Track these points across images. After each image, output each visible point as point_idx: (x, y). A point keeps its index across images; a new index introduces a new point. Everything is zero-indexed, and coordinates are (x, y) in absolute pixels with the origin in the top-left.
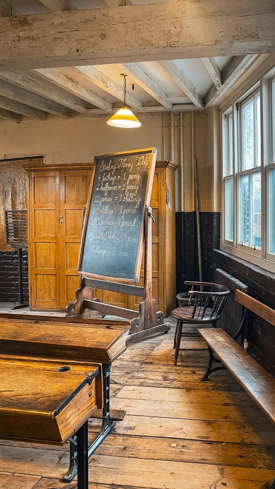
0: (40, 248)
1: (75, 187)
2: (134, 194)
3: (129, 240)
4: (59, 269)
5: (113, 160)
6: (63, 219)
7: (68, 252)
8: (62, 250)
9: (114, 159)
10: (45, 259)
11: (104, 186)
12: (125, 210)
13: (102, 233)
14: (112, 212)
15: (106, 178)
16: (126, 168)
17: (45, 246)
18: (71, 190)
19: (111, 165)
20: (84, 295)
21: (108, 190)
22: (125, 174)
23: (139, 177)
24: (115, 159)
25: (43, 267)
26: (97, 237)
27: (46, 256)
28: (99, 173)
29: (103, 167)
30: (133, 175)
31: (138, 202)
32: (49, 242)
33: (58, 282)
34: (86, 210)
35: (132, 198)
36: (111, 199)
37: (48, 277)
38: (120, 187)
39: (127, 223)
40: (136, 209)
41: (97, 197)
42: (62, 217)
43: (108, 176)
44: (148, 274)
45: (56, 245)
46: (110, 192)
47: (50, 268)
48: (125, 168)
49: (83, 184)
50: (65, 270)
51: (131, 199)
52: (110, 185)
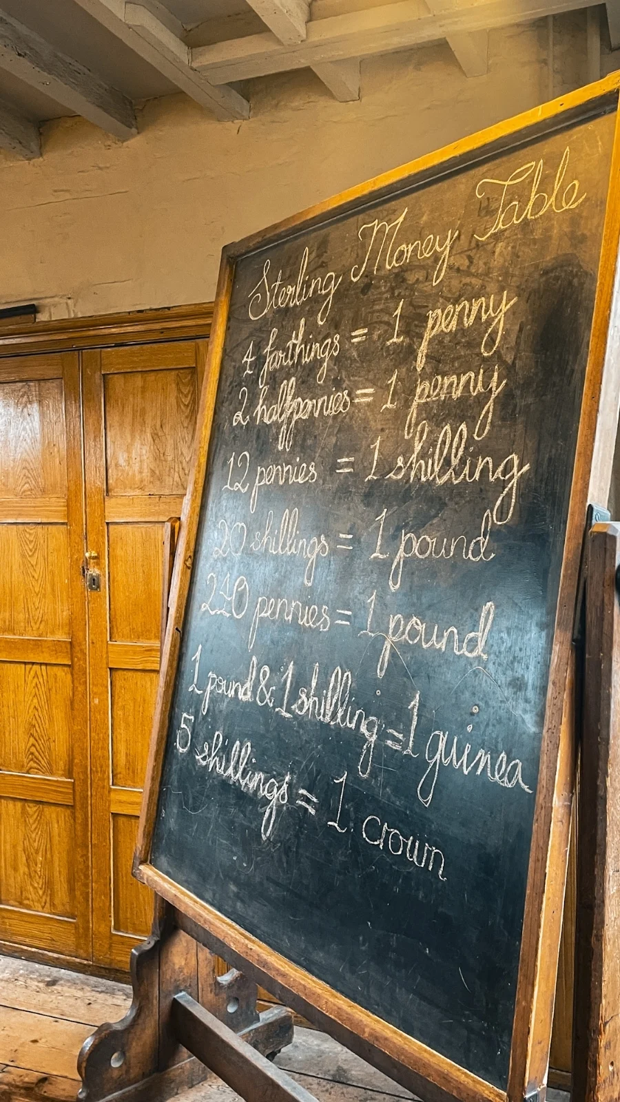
0: (12, 688)
1: (149, 420)
2: (471, 432)
3: (448, 753)
4: (85, 781)
5: (323, 245)
6: (98, 564)
7: (120, 713)
8: (96, 701)
9: (327, 235)
10: (32, 735)
11: (272, 396)
12: (404, 539)
13: (267, 668)
14: (317, 549)
15: (285, 350)
16: (403, 269)
17: (31, 678)
18: (133, 432)
19: (311, 273)
20: (174, 971)
21: (295, 417)
22: (398, 311)
23: (504, 308)
24: (334, 233)
25: (23, 766)
26: (236, 691)
27: (34, 722)
28: (244, 334)
29: (264, 295)
30: (456, 302)
31: (502, 484)
32: (46, 664)
33: (80, 842)
34: (184, 533)
35: (455, 462)
36: (312, 470)
37: (41, 814)
38: (365, 395)
39: (421, 628)
40: (495, 534)
41: (235, 463)
42: (94, 554)
43: (296, 340)
44: (608, 1046)
45: (72, 675)
46: (305, 434)
47: (52, 774)
48: (399, 277)
49: (178, 406)
50: (110, 790)
51: (447, 462)
52: (306, 387)
